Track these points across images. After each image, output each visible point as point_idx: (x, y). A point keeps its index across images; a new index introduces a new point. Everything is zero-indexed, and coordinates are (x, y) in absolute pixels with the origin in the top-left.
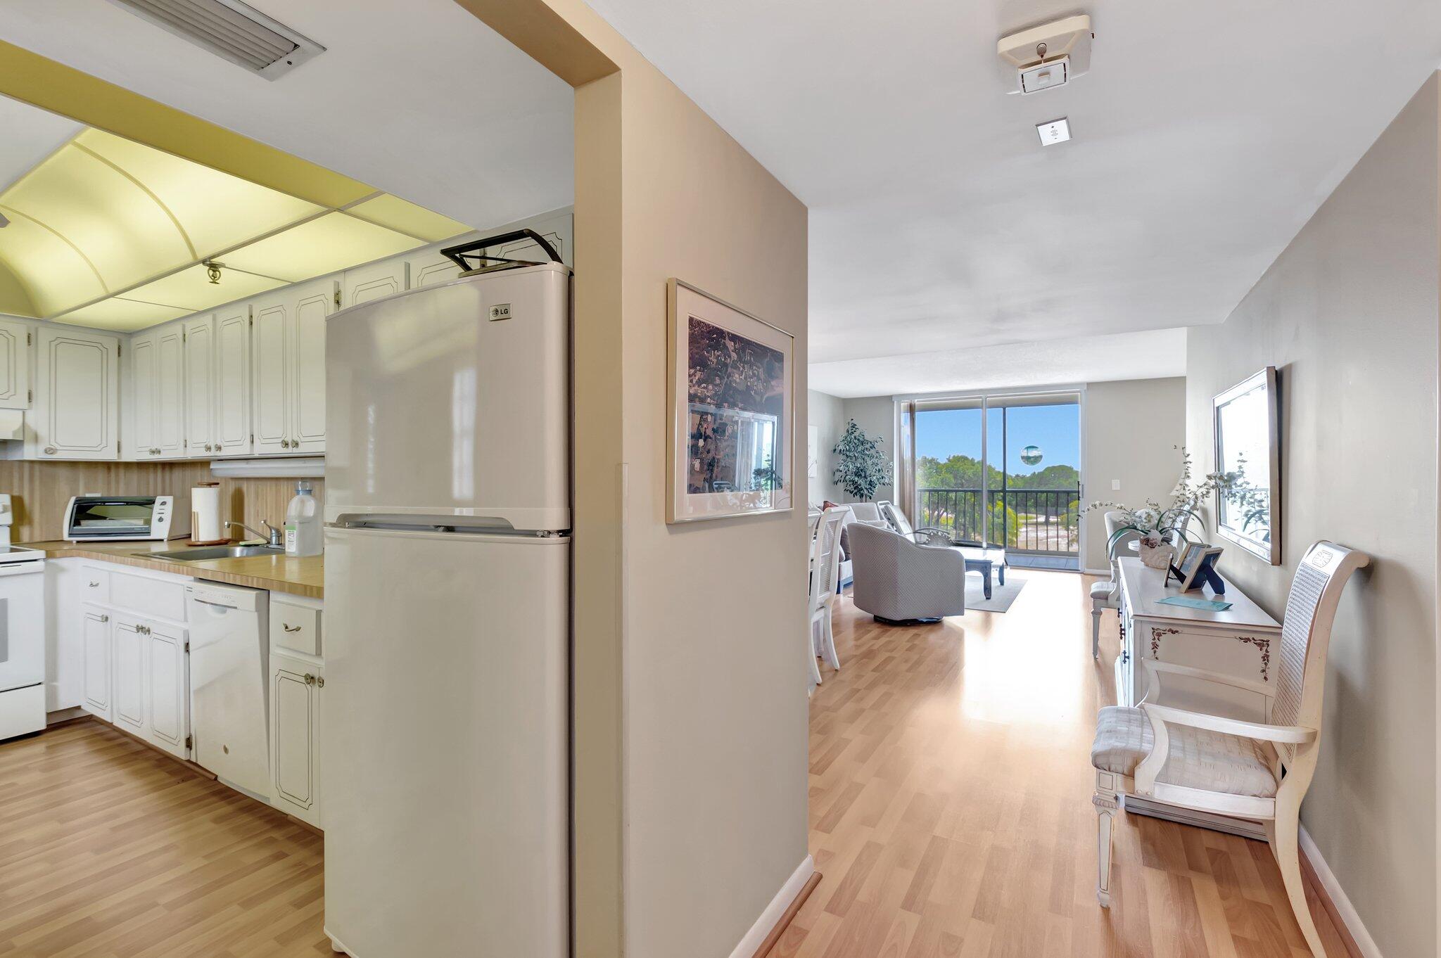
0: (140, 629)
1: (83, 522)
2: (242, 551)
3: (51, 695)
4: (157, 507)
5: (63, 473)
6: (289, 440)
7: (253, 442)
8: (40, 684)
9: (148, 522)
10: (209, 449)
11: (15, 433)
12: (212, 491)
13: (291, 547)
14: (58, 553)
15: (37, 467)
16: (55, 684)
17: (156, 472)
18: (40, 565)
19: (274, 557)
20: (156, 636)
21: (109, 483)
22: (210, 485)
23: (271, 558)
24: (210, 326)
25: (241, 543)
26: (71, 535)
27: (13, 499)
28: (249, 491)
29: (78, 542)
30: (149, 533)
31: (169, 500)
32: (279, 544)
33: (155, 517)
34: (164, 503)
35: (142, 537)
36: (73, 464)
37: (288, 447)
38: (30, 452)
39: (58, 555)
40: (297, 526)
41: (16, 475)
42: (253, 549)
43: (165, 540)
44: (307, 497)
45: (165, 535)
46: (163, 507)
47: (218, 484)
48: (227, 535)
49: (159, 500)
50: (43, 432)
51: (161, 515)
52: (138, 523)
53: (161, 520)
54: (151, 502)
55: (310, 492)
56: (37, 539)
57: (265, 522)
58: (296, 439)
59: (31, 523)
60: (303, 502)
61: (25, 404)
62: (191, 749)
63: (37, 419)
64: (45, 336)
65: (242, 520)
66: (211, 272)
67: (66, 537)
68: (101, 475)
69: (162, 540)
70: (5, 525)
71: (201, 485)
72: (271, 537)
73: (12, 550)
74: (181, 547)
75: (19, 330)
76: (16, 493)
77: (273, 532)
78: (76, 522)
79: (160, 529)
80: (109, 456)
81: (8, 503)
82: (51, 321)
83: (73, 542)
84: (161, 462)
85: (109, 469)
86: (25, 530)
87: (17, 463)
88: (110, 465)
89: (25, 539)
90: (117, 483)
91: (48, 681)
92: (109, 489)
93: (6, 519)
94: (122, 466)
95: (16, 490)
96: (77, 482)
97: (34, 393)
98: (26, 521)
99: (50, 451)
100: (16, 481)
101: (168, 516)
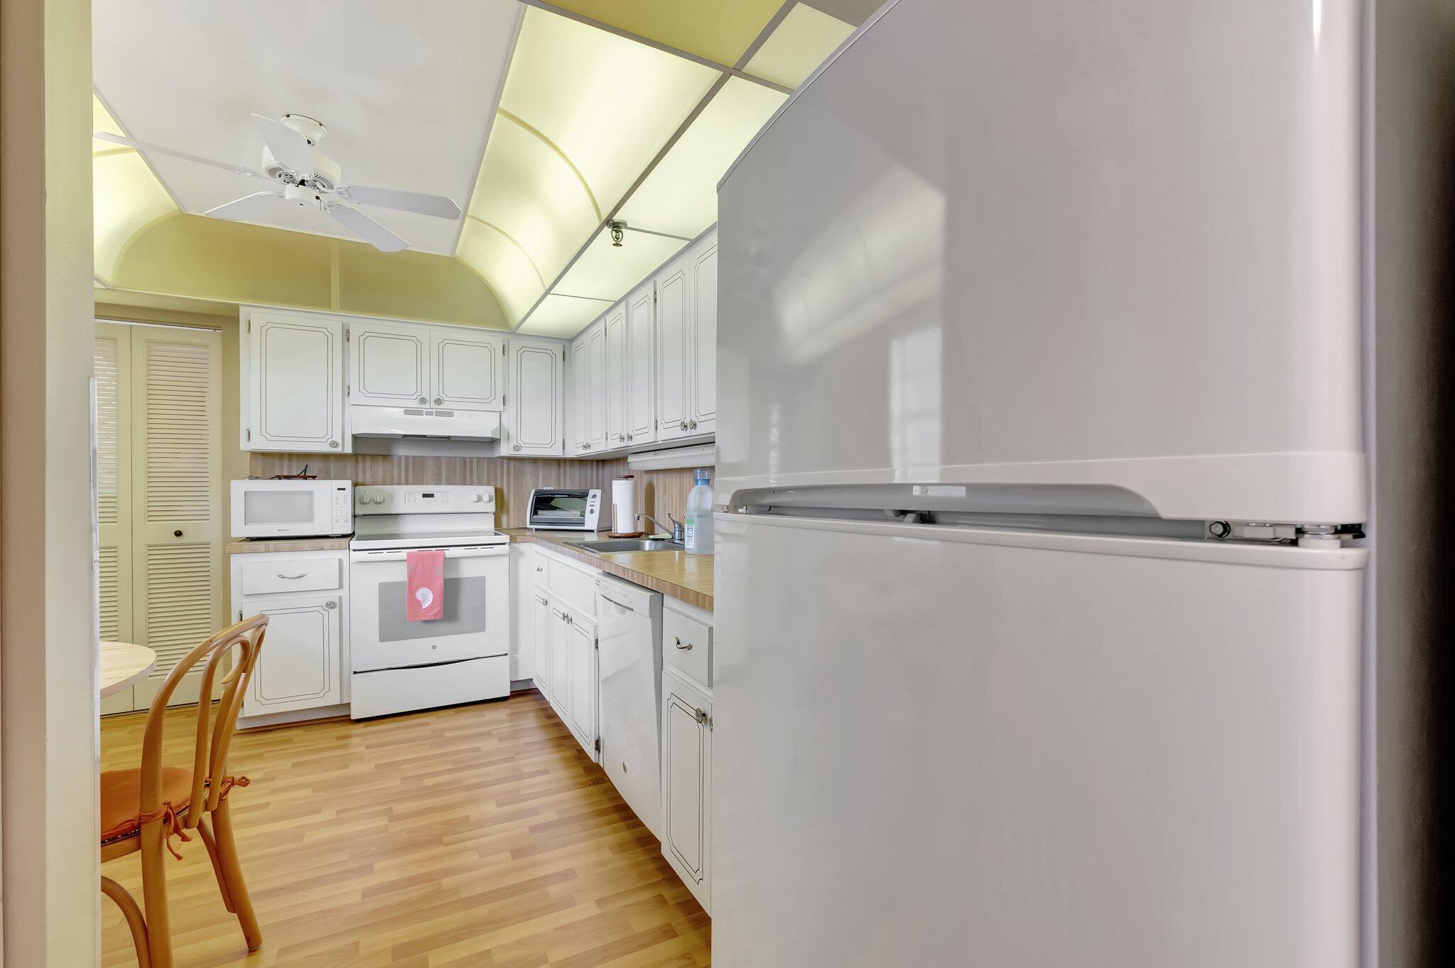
0: (565, 617)
1: (539, 512)
2: (650, 546)
3: (514, 666)
4: (589, 498)
5: (528, 468)
6: (687, 421)
7: (656, 428)
8: (506, 654)
9: (583, 515)
10: (622, 439)
11: (493, 431)
12: (628, 483)
13: (690, 544)
14: (519, 539)
15: (512, 463)
16: (515, 655)
17: (592, 467)
18: (507, 547)
19: (677, 552)
20: (576, 627)
21: (559, 478)
22: (627, 477)
23: (675, 554)
24: (624, 314)
25: (651, 537)
26: (531, 523)
27: (496, 490)
28: (659, 482)
29: (536, 530)
30: (583, 524)
31: (598, 492)
32: (681, 540)
33: (588, 509)
34: (594, 496)
35: (576, 527)
36: (535, 461)
37: (686, 430)
38: (505, 450)
39: (518, 540)
40: (696, 519)
41: (499, 469)
42: (660, 544)
43: (595, 531)
44: (705, 487)
45: (594, 527)
46: (593, 500)
47: (632, 477)
48: (641, 529)
49: (591, 492)
50: (512, 433)
51: (592, 507)
52: (573, 514)
53: (592, 512)
54: (583, 496)
55: (707, 482)
56: (512, 526)
57: (669, 516)
58: (694, 419)
59: (508, 512)
60: (701, 493)
61: (501, 408)
62: (599, 752)
63: (509, 421)
64: (514, 345)
65: (652, 515)
66: (614, 233)
67: (528, 526)
68: (554, 471)
69: (593, 531)
70: (491, 512)
71: (619, 478)
72: (675, 531)
73: (496, 534)
74: (604, 538)
75: (497, 342)
76: (499, 486)
77: (677, 526)
78: (535, 513)
79: (591, 522)
80: (556, 452)
81: (493, 493)
82: (517, 332)
83: (531, 529)
84: (595, 458)
85: (559, 464)
86: (504, 518)
87: (499, 460)
88: (559, 462)
89: (505, 526)
90: (565, 478)
91: (512, 653)
92: (559, 485)
93: (491, 507)
94: (568, 463)
95: (499, 482)
96: (536, 476)
97: (507, 399)
98: (505, 510)
99: (517, 448)
100: (498, 474)
101: (597, 509)
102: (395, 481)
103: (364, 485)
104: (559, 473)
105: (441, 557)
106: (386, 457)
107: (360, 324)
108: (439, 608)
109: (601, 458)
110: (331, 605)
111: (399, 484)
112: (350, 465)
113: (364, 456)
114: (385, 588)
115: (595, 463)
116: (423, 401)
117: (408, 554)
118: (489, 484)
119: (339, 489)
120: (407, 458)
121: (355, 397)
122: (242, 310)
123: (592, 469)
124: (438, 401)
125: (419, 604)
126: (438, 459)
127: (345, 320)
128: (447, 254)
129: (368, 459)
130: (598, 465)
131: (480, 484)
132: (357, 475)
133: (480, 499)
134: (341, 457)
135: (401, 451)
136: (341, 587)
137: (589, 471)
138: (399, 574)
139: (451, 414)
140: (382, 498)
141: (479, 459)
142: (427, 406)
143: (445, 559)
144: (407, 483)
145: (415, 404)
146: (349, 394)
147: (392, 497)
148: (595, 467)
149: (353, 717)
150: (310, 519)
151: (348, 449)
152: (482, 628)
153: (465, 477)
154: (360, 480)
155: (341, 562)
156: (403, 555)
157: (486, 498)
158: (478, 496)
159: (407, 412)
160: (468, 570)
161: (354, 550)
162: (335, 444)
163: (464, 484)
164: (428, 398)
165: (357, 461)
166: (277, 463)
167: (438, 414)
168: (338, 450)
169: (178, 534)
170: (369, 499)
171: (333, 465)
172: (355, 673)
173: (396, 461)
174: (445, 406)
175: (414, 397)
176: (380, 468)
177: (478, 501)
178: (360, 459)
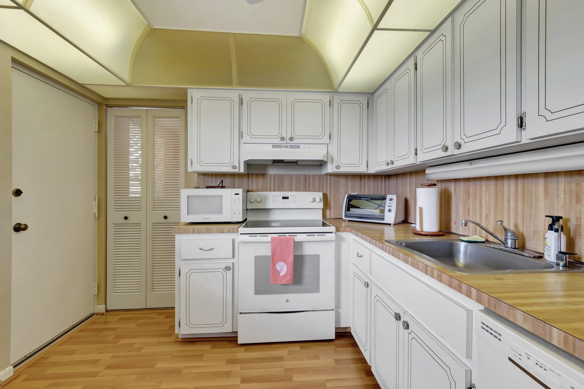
1: (351, 209)
4: (388, 202)
5: (342, 181)
8: (332, 310)
9: (383, 211)
11: (324, 156)
14: (340, 229)
15: (332, 178)
18: (333, 236)
21: (361, 187)
22: (430, 185)
26: (346, 216)
27: (323, 194)
29: (349, 221)
30: (383, 219)
31: (394, 197)
32: (515, 248)
33: (387, 209)
34: (391, 199)
35: (379, 221)
36: (346, 176)
38: (330, 169)
41: (325, 182)
43: (392, 224)
45: (392, 222)
46: (390, 202)
49: (389, 197)
50: (335, 157)
51: (390, 208)
52: (377, 212)
53: (390, 211)
54: (384, 199)
56: (332, 217)
59: (330, 208)
61: (328, 141)
63: (333, 151)
64: (337, 99)
67: (344, 218)
68: (358, 182)
69: (390, 224)
70: (320, 209)
72: (506, 239)
75: (325, 98)
76: (325, 192)
78: (348, 209)
79: (390, 217)
80: (362, 169)
81: (322, 197)
82: (339, 91)
83: (345, 220)
84: (383, 174)
85: (361, 179)
86: (328, 212)
87: (325, 176)
88: (361, 176)
89: (328, 217)
90: (364, 187)
91: (337, 309)
92: (361, 190)
93: (321, 205)
94: (366, 177)
95: (325, 190)
96: (347, 186)
97: (332, 134)
98: (328, 207)
99: (338, 167)
100: (325, 185)
101: (394, 209)
102: (268, 189)
103: (252, 191)
104: (361, 183)
105: (292, 242)
106: (264, 175)
107: (248, 94)
108: (291, 276)
109: (387, 174)
110: (227, 268)
111: (270, 191)
112: (245, 180)
113: (252, 175)
114: (258, 259)
115: (383, 177)
116: (283, 139)
117: (272, 238)
118: (319, 191)
119: (236, 194)
120: (274, 175)
121: (246, 138)
122: (189, 91)
123: (381, 181)
124: (291, 139)
125: (278, 272)
126: (291, 176)
127: (241, 92)
128: (296, 34)
129: (254, 176)
130: (385, 178)
131: (314, 191)
132: (249, 186)
133: (314, 200)
134: (240, 175)
135: (272, 172)
136: (233, 257)
137: (380, 182)
138: (266, 251)
139: (298, 147)
140: (261, 199)
141: (314, 175)
142: (285, 142)
143: (295, 242)
144: (274, 191)
145: (278, 141)
146: (242, 137)
147: (266, 198)
148: (383, 180)
149: (239, 342)
150: (220, 212)
151: (242, 170)
152: (317, 290)
153: (306, 186)
154: (250, 189)
155: (233, 241)
156: (269, 238)
157: (318, 200)
158: (313, 198)
159: (274, 146)
160: (308, 250)
161: (241, 234)
162: (234, 167)
163: (305, 191)
164: (285, 137)
165: (249, 178)
166: (210, 179)
167: (291, 147)
168: (237, 170)
169: (165, 217)
170: (254, 200)
171: (237, 181)
172: (240, 313)
173: (268, 178)
174: (296, 141)
175: (278, 137)
176: (260, 181)
177: (313, 202)
178: (250, 177)
